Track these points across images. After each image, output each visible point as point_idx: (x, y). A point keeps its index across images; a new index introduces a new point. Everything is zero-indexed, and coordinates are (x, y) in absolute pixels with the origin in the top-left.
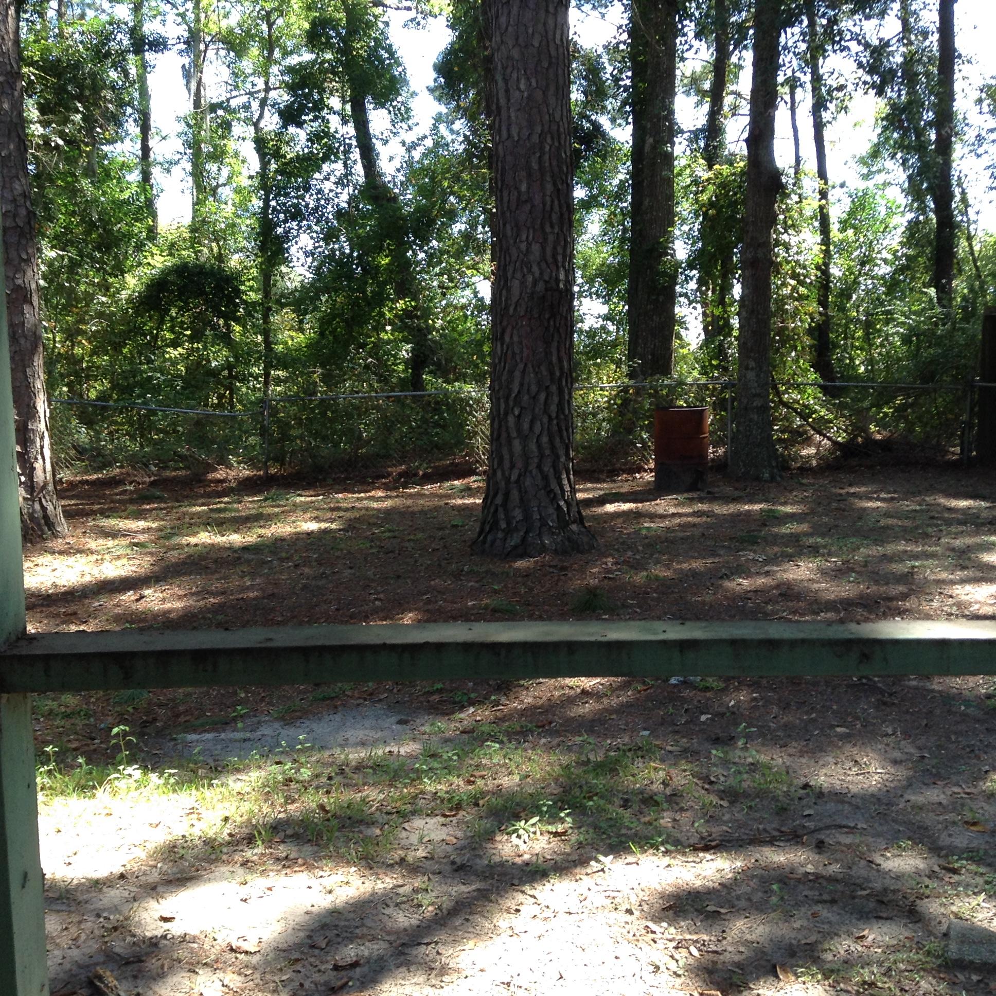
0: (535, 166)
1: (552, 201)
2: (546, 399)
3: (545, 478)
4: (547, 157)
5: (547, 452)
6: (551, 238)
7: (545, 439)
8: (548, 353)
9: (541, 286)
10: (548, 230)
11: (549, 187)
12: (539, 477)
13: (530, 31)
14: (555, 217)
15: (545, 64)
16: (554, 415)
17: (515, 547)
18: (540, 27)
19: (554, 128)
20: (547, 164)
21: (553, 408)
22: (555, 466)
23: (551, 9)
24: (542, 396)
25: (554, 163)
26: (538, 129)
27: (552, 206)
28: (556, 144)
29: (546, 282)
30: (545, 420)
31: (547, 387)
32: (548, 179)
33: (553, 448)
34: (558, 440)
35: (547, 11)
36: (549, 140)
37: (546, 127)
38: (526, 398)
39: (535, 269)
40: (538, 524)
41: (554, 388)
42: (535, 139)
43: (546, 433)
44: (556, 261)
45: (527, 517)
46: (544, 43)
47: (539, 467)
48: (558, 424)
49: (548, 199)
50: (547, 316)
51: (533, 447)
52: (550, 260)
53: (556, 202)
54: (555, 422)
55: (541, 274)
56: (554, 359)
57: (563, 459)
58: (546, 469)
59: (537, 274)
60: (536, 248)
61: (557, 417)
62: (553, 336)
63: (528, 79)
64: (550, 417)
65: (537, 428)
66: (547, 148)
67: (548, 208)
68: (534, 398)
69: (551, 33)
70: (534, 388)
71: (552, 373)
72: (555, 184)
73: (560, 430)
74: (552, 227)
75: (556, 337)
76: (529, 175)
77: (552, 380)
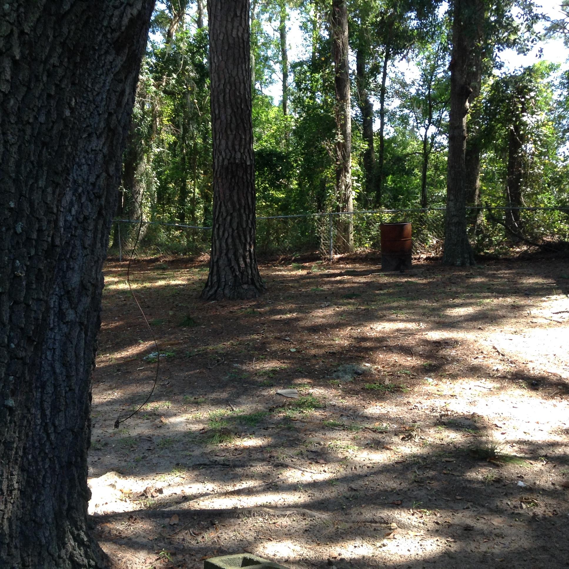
0: (221, 100)
1: (231, 118)
2: (231, 220)
3: (229, 260)
4: (227, 96)
5: (231, 247)
6: (231, 137)
7: (230, 240)
8: (231, 196)
9: (226, 162)
10: (229, 133)
11: (229, 111)
12: (226, 259)
13: (219, 32)
14: (233, 126)
15: (226, 48)
16: (235, 228)
17: (212, 295)
18: (223, 30)
19: (232, 80)
20: (228, 99)
21: (235, 225)
22: (235, 254)
23: (230, 20)
24: (229, 218)
25: (232, 98)
26: (223, 82)
27: (231, 120)
28: (233, 88)
29: (229, 160)
30: (230, 230)
31: (231, 214)
32: (228, 107)
33: (234, 245)
34: (237, 241)
35: (227, 21)
36: (228, 87)
37: (227, 81)
38: (221, 219)
39: (223, 153)
40: (223, 284)
41: (235, 214)
42: (222, 86)
43: (230, 237)
44: (234, 149)
45: (219, 280)
46: (226, 37)
47: (226, 254)
48: (238, 233)
49: (229, 117)
50: (230, 177)
51: (224, 245)
52: (231, 148)
53: (234, 119)
54: (236, 231)
55: (226, 155)
56: (235, 199)
57: (241, 251)
58: (230, 256)
59: (224, 156)
60: (223, 142)
61: (237, 229)
62: (234, 187)
63: (218, 57)
64: (233, 229)
65: (226, 235)
66: (228, 91)
67: (229, 122)
68: (225, 219)
69: (229, 32)
70: (225, 214)
71: (234, 207)
72: (232, 110)
73: (240, 236)
74: (231, 131)
75: (236, 188)
76: (219, 106)
77: (234, 210)
